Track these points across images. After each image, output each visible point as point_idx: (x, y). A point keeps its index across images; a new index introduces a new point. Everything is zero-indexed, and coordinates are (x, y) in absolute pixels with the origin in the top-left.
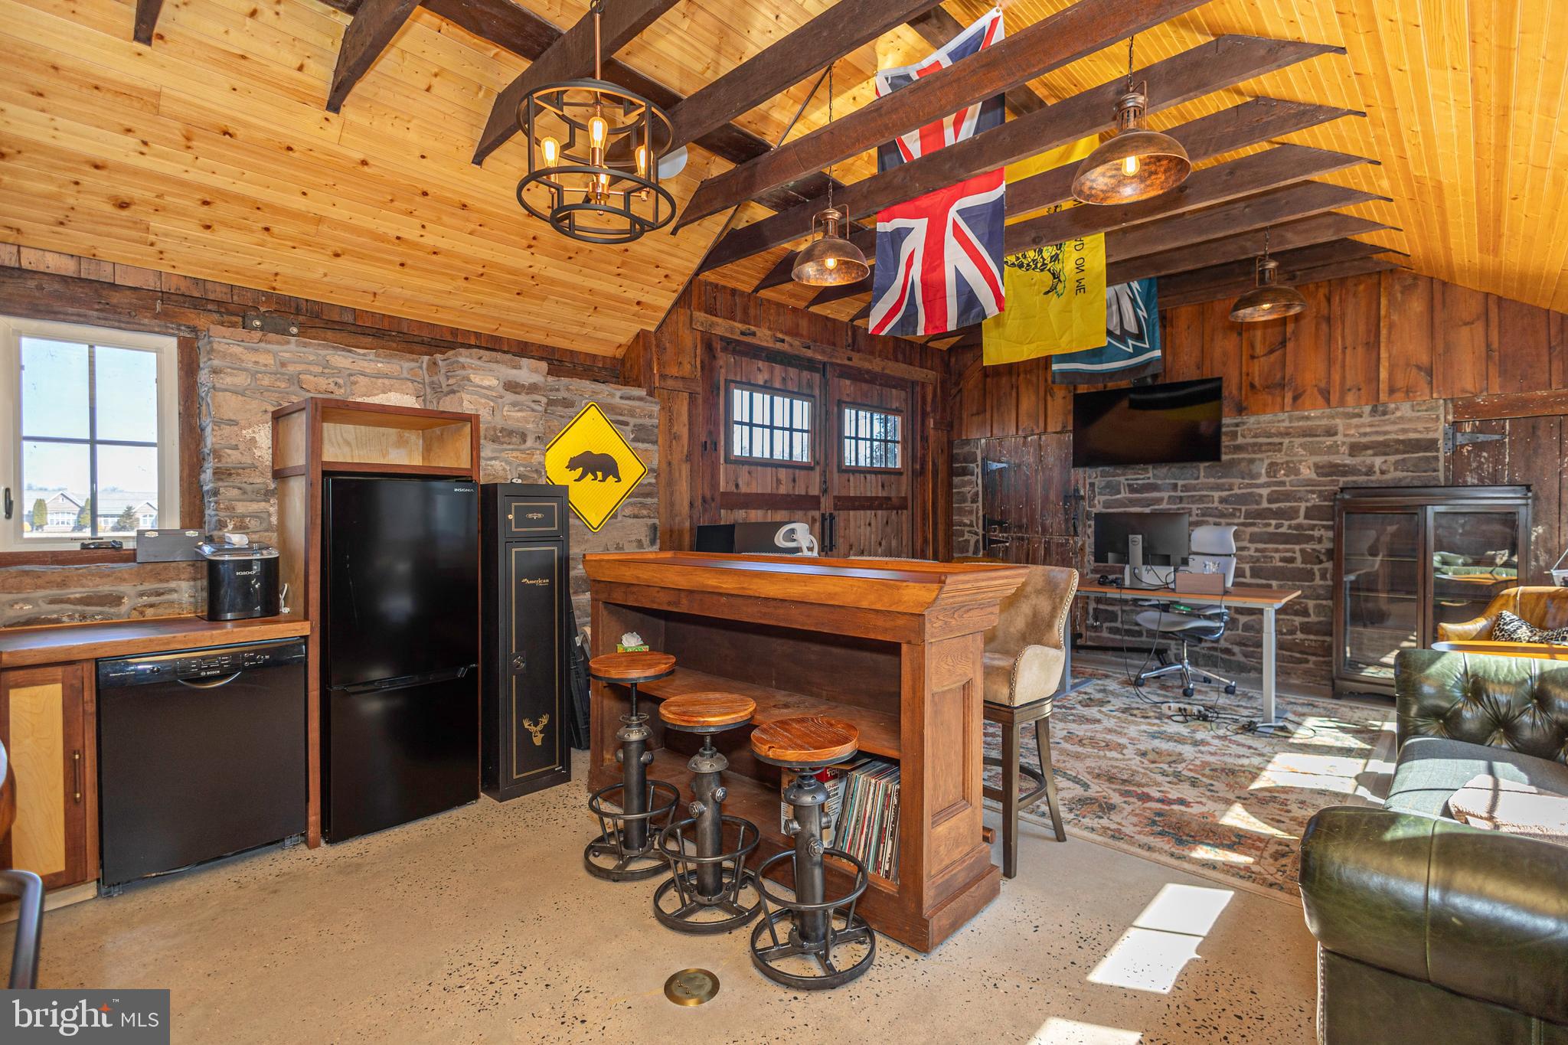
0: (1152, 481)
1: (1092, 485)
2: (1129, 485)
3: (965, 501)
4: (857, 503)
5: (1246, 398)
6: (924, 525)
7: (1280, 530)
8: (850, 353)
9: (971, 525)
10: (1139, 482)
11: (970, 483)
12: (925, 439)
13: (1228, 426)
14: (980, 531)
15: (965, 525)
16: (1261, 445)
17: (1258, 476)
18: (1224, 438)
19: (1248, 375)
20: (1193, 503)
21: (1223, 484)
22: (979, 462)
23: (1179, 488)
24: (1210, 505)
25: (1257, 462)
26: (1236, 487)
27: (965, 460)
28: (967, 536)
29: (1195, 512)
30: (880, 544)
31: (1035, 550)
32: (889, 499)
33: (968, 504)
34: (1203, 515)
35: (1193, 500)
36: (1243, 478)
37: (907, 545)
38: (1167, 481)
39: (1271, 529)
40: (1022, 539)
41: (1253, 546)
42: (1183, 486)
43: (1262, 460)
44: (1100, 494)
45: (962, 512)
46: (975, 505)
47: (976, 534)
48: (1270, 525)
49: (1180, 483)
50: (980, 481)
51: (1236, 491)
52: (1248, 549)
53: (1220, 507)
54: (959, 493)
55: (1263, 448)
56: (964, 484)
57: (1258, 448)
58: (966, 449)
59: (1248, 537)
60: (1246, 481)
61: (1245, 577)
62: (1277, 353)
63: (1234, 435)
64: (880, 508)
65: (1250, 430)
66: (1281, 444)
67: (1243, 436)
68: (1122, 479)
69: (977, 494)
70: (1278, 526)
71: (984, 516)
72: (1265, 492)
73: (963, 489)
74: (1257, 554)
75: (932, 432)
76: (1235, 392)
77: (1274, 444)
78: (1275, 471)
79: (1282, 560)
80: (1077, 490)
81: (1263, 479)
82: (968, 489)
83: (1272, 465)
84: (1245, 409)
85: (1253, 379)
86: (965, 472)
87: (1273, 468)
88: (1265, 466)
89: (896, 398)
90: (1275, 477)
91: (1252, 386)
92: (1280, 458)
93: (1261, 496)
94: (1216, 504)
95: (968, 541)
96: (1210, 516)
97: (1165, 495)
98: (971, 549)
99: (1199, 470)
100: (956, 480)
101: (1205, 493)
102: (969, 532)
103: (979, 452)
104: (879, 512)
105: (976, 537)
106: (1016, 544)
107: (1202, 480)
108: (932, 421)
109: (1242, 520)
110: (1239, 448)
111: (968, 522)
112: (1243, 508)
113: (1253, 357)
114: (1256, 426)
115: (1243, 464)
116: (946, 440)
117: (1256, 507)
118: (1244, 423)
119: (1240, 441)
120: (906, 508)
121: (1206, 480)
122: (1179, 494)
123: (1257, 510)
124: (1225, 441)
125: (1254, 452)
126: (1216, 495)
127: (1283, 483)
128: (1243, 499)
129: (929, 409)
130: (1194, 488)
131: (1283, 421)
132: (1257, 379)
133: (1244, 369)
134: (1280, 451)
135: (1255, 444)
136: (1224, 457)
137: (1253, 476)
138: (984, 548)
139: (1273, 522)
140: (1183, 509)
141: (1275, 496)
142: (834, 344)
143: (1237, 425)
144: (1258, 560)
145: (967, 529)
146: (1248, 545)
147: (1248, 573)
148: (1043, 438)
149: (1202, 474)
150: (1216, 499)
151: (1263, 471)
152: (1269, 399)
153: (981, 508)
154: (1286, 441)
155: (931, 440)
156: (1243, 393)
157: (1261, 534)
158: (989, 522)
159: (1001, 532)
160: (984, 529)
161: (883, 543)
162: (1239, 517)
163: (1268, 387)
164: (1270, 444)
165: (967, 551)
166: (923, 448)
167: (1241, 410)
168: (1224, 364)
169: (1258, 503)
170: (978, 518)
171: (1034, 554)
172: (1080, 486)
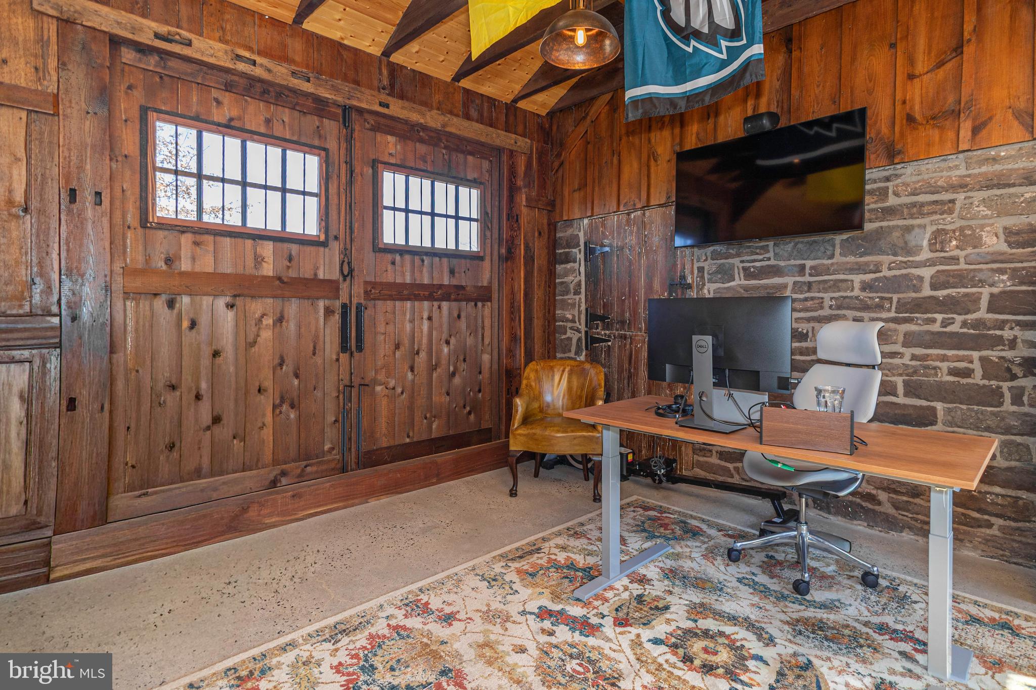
0: (772, 262)
1: (701, 270)
2: (744, 269)
3: (567, 292)
4: (405, 292)
5: (902, 134)
6: (512, 320)
7: (949, 329)
8: (384, 97)
9: (573, 321)
10: (758, 264)
11: (573, 270)
12: (513, 218)
13: (875, 181)
14: (583, 328)
15: (567, 320)
16: (922, 205)
17: (918, 249)
18: (868, 199)
19: (904, 102)
20: (826, 290)
21: (867, 264)
22: (582, 247)
23: (807, 271)
24: (849, 294)
25: (917, 230)
26: (885, 267)
27: (569, 246)
28: (569, 333)
29: (827, 303)
30: (448, 343)
31: (638, 351)
32: (462, 288)
33: (571, 296)
34: (839, 307)
35: (827, 287)
36: (895, 255)
37: (491, 343)
38: (792, 262)
39: (936, 327)
40: (624, 337)
41: (908, 352)
42: (812, 268)
43: (924, 227)
44: (710, 281)
45: (565, 305)
46: (577, 297)
47: (578, 331)
48: (934, 321)
49: (809, 263)
50: (582, 269)
51: (886, 273)
52: (901, 355)
53: (863, 295)
54: (562, 283)
55: (926, 209)
56: (566, 274)
57: (917, 210)
58: (570, 232)
59: (901, 338)
60: (900, 258)
61: (895, 395)
62: (949, 65)
63: (883, 194)
64: (446, 297)
65: (906, 185)
66: (953, 201)
67: (896, 194)
68: (736, 261)
69: (579, 284)
70: (945, 324)
71: (587, 310)
72: (927, 273)
73: (565, 280)
74: (914, 363)
75: (524, 210)
76: (885, 130)
77: (942, 203)
78: (942, 242)
79: (953, 372)
80: (683, 277)
81: (925, 255)
82: (571, 278)
83: (937, 233)
84: (900, 152)
85: (912, 108)
86: (568, 259)
87: (939, 239)
88: (928, 236)
89: (472, 165)
90: (942, 251)
91: (910, 119)
92: (951, 222)
93: (921, 279)
94: (857, 292)
95: (570, 339)
96: (849, 308)
97: (789, 280)
98: (573, 349)
99: (834, 246)
100: (559, 268)
101: (842, 277)
102: (571, 328)
103: (581, 235)
104: (445, 305)
105: (577, 335)
106: (618, 343)
107: (838, 258)
108: (524, 196)
109: (892, 314)
110: (890, 212)
111: (570, 317)
112: (895, 298)
113: (911, 77)
114: (914, 179)
115: (896, 234)
116: (545, 221)
117: (914, 295)
118: (897, 176)
119: (892, 201)
120: (489, 299)
121: (844, 259)
122: (807, 278)
123: (914, 299)
124: (871, 203)
125: (912, 216)
126: (857, 279)
127: (955, 260)
128: (894, 285)
129: (520, 183)
130: (827, 271)
131: (957, 167)
132: (917, 107)
133: (899, 96)
134: (951, 212)
135: (914, 205)
136: (868, 226)
137: (909, 251)
138: (587, 348)
139: (939, 317)
140: (812, 299)
141: (942, 278)
142: (357, 83)
143: (887, 179)
144: (915, 372)
145: (569, 325)
146: (902, 350)
147: (900, 390)
148: (647, 213)
149: (838, 251)
150: (857, 285)
151: (925, 243)
152: (935, 134)
153: (583, 300)
154: (960, 197)
155: (523, 221)
156: (897, 129)
157: (920, 333)
158: (592, 317)
159: (603, 329)
160: (586, 326)
161: (453, 341)
162: (889, 310)
163: (933, 118)
164: (935, 202)
165: (570, 351)
166: (511, 228)
167: (893, 154)
168: (870, 92)
169: (917, 289)
170: (580, 312)
171: (637, 357)
172: (687, 272)
